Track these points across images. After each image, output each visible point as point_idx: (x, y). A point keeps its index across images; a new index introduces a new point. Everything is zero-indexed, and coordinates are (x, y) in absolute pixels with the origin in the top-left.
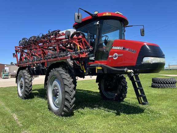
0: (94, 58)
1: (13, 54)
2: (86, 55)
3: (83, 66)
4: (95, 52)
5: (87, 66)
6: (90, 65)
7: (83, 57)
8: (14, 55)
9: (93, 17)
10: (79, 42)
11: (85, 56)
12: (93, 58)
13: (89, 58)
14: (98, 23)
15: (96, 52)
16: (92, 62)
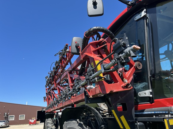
0: (151, 93)
1: (44, 97)
2: (123, 85)
3: (123, 118)
4: (149, 75)
5: (134, 113)
6: (143, 111)
7: (115, 91)
8: (44, 99)
9: (129, 5)
10: (98, 52)
11: (123, 87)
12: (147, 93)
13: (136, 94)
14: (143, 14)
15: (153, 76)
16: (148, 103)
